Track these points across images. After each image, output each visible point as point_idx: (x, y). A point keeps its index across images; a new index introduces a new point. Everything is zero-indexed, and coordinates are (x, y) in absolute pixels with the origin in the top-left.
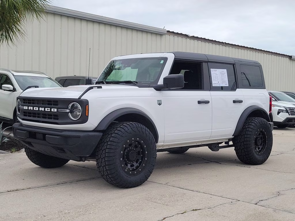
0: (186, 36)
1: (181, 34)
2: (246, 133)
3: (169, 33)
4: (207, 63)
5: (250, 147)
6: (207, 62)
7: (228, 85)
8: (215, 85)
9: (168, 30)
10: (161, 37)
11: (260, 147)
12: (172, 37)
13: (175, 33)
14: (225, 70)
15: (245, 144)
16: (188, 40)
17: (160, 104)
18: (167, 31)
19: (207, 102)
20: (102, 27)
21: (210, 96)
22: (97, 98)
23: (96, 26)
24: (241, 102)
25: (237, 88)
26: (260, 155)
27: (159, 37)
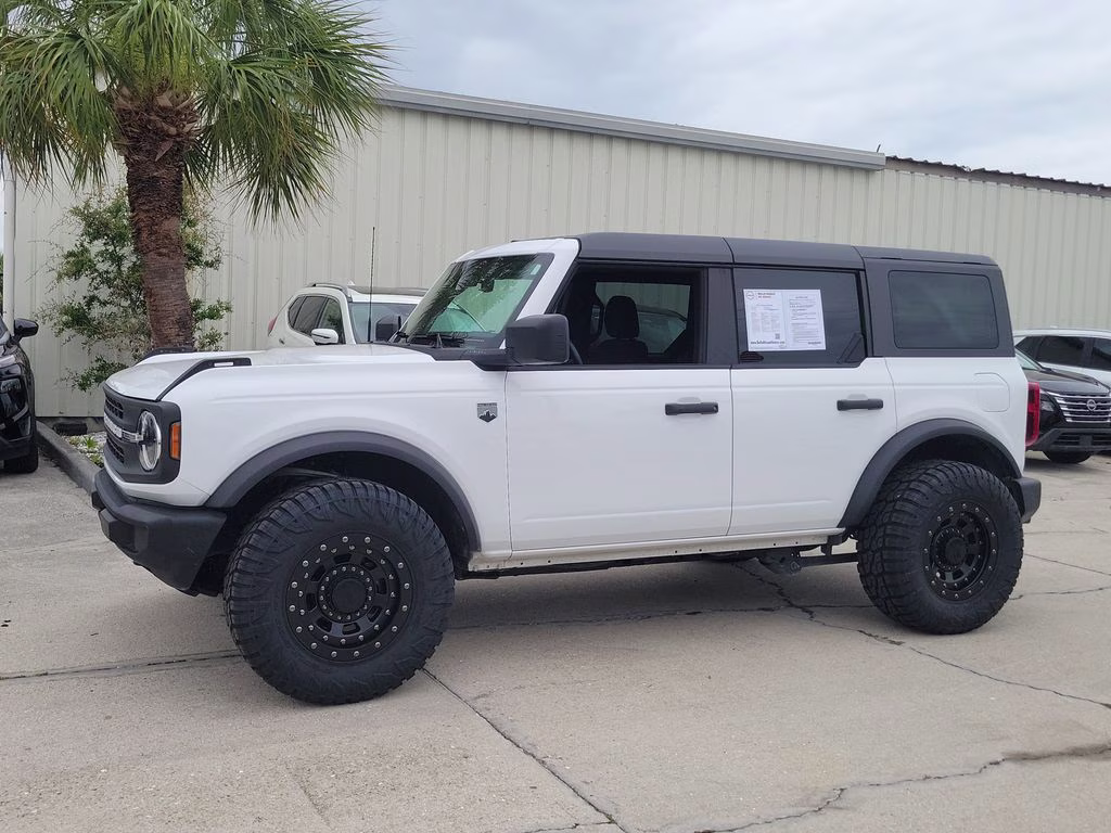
0: (957, 170)
1: (939, 166)
2: (893, 519)
3: (893, 164)
4: (732, 269)
5: (902, 572)
6: (732, 266)
7: (822, 347)
8: (761, 345)
9: (892, 155)
10: (868, 177)
11: (964, 568)
12: (905, 176)
13: (917, 163)
14: (817, 293)
15: (885, 557)
16: (964, 182)
17: (488, 418)
18: (887, 158)
19: (711, 409)
20: (675, 157)
21: (726, 387)
22: (217, 399)
23: (656, 155)
24: (876, 405)
25: (867, 356)
26: (955, 600)
27: (859, 179)
